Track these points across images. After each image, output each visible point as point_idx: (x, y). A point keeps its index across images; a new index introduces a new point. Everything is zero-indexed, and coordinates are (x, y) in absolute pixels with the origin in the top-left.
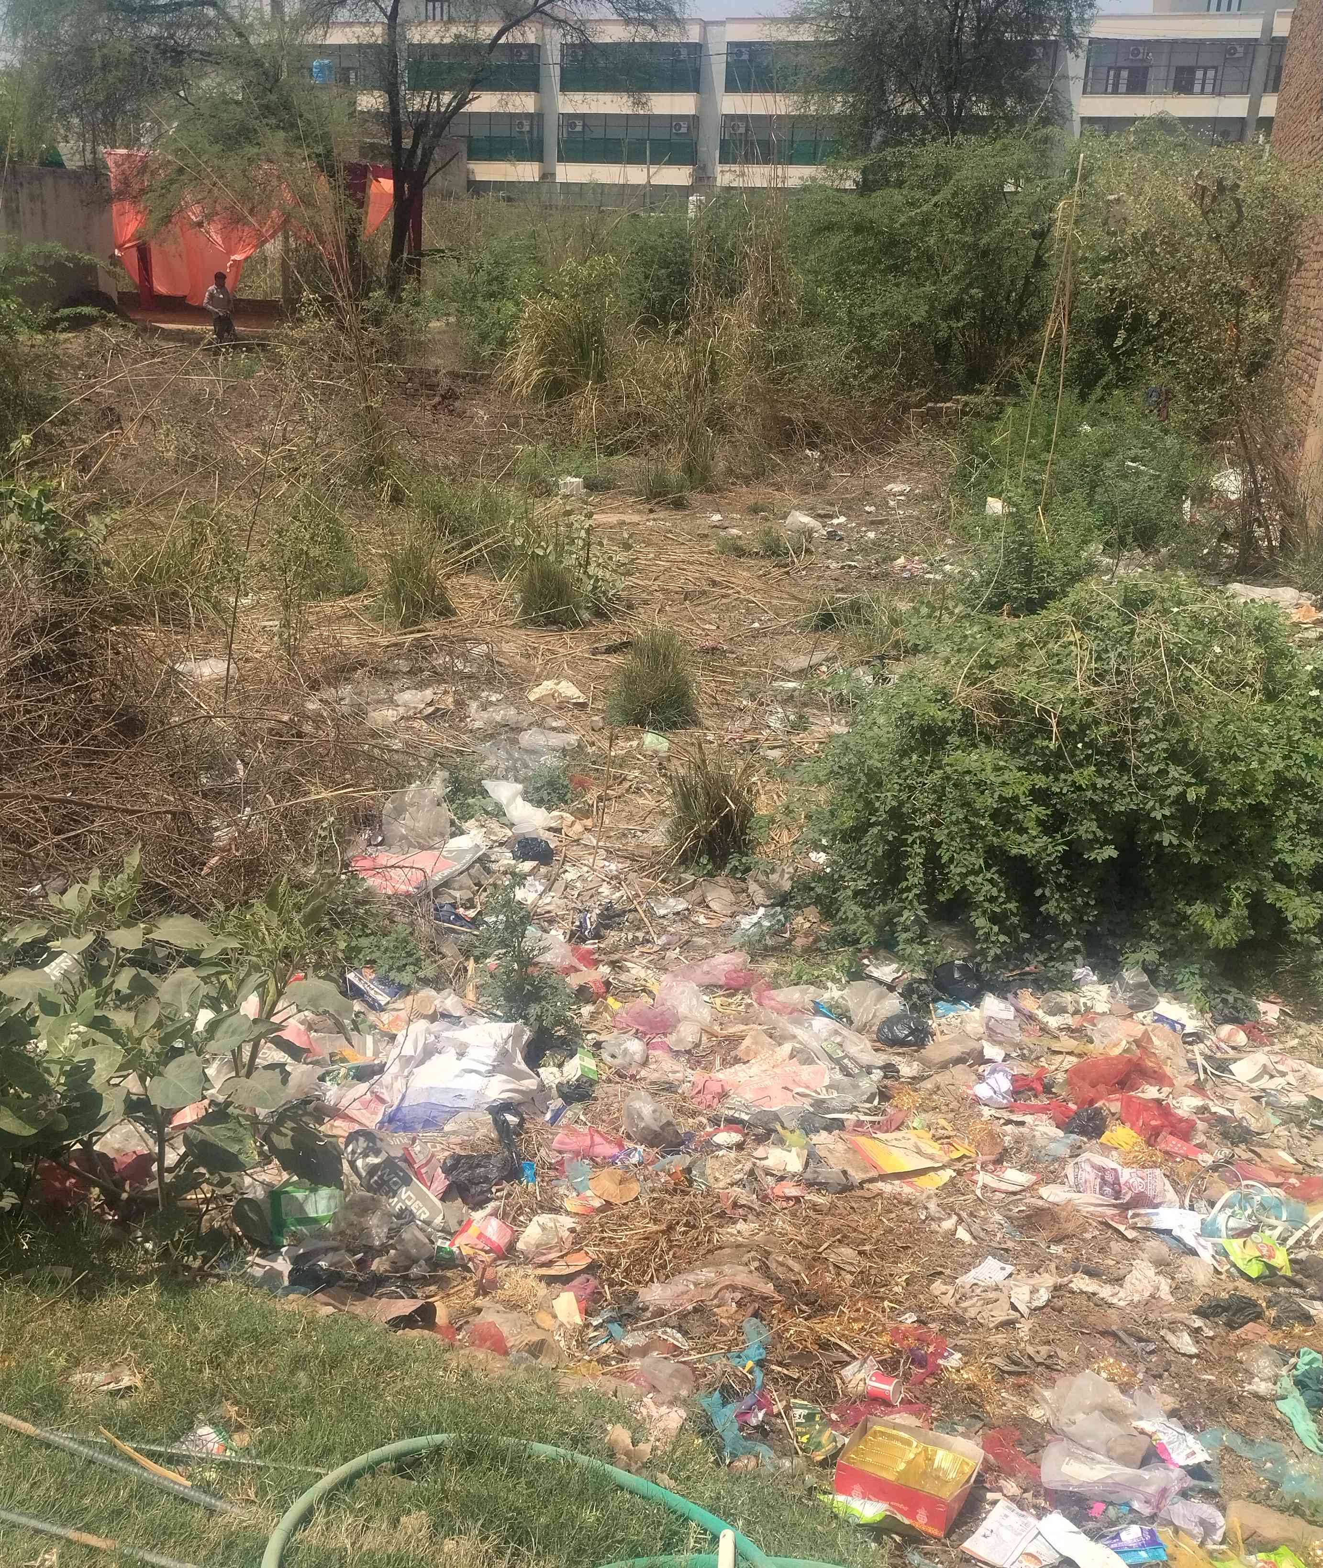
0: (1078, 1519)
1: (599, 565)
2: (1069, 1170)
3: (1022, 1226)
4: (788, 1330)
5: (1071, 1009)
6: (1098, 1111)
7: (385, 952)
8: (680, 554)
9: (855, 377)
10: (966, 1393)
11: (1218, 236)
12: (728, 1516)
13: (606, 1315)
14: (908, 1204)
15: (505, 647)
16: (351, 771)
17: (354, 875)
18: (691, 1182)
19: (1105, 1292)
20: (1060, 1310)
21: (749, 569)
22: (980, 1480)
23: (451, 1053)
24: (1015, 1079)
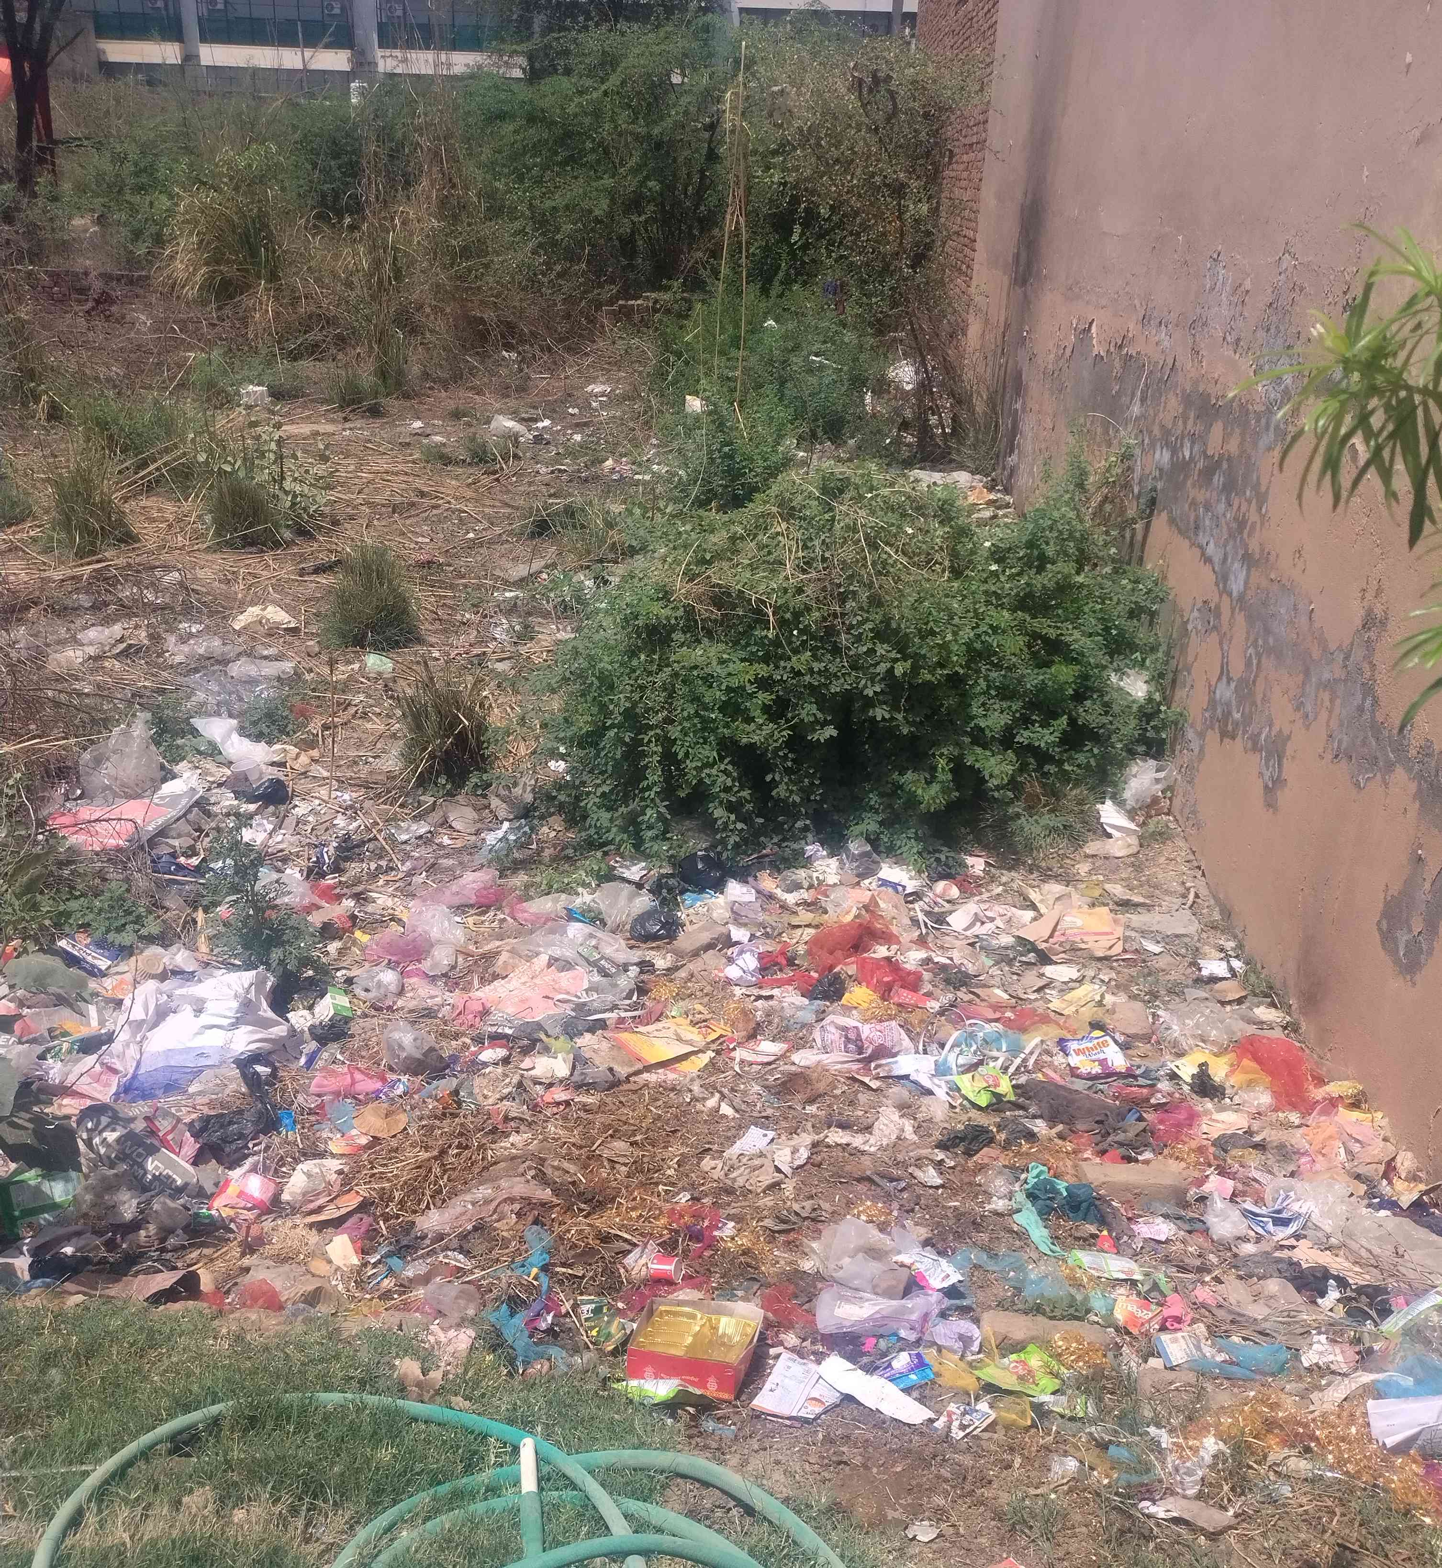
0: (852, 1358)
1: (295, 480)
2: (817, 1034)
3: (779, 1093)
4: (569, 1231)
5: (806, 884)
6: (837, 976)
7: (99, 914)
8: (383, 464)
9: (544, 275)
10: (742, 1259)
11: (877, 129)
12: (528, 1425)
13: (384, 1250)
14: (673, 1089)
15: (200, 574)
16: (35, 721)
17: (53, 834)
18: (459, 1104)
19: (857, 1141)
20: (819, 1165)
21: (457, 477)
22: (762, 1338)
23: (187, 1011)
24: (761, 957)
